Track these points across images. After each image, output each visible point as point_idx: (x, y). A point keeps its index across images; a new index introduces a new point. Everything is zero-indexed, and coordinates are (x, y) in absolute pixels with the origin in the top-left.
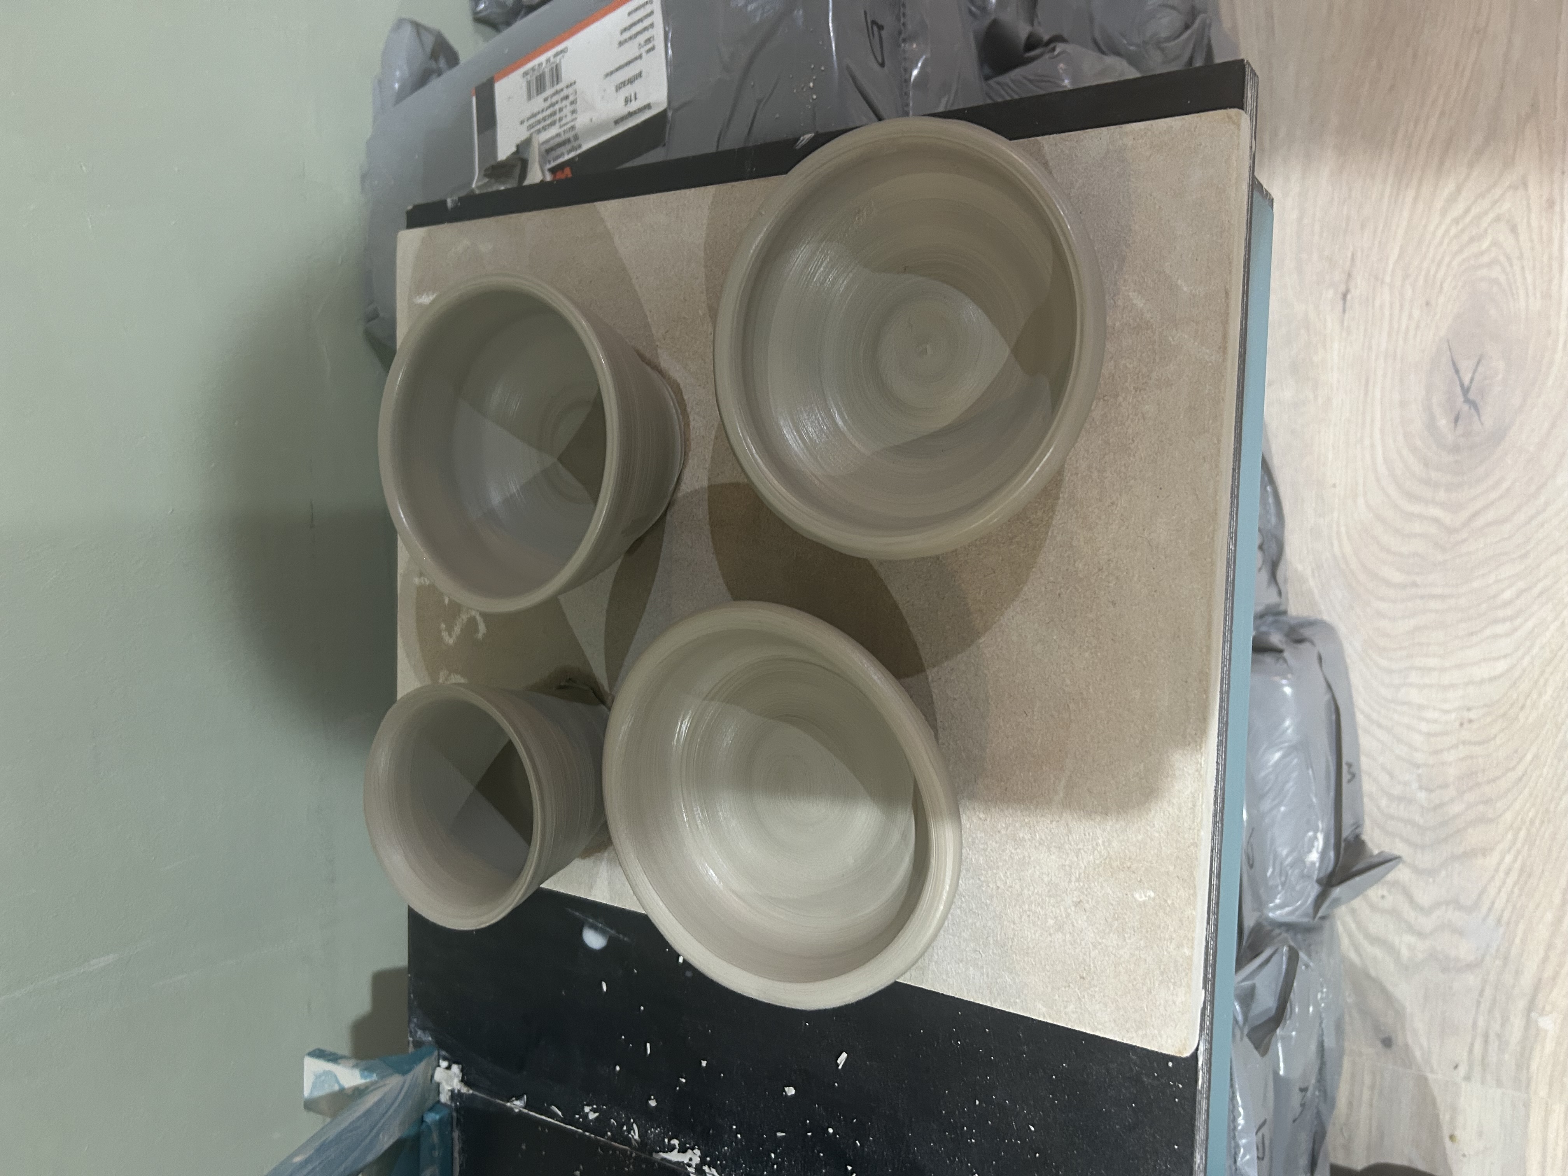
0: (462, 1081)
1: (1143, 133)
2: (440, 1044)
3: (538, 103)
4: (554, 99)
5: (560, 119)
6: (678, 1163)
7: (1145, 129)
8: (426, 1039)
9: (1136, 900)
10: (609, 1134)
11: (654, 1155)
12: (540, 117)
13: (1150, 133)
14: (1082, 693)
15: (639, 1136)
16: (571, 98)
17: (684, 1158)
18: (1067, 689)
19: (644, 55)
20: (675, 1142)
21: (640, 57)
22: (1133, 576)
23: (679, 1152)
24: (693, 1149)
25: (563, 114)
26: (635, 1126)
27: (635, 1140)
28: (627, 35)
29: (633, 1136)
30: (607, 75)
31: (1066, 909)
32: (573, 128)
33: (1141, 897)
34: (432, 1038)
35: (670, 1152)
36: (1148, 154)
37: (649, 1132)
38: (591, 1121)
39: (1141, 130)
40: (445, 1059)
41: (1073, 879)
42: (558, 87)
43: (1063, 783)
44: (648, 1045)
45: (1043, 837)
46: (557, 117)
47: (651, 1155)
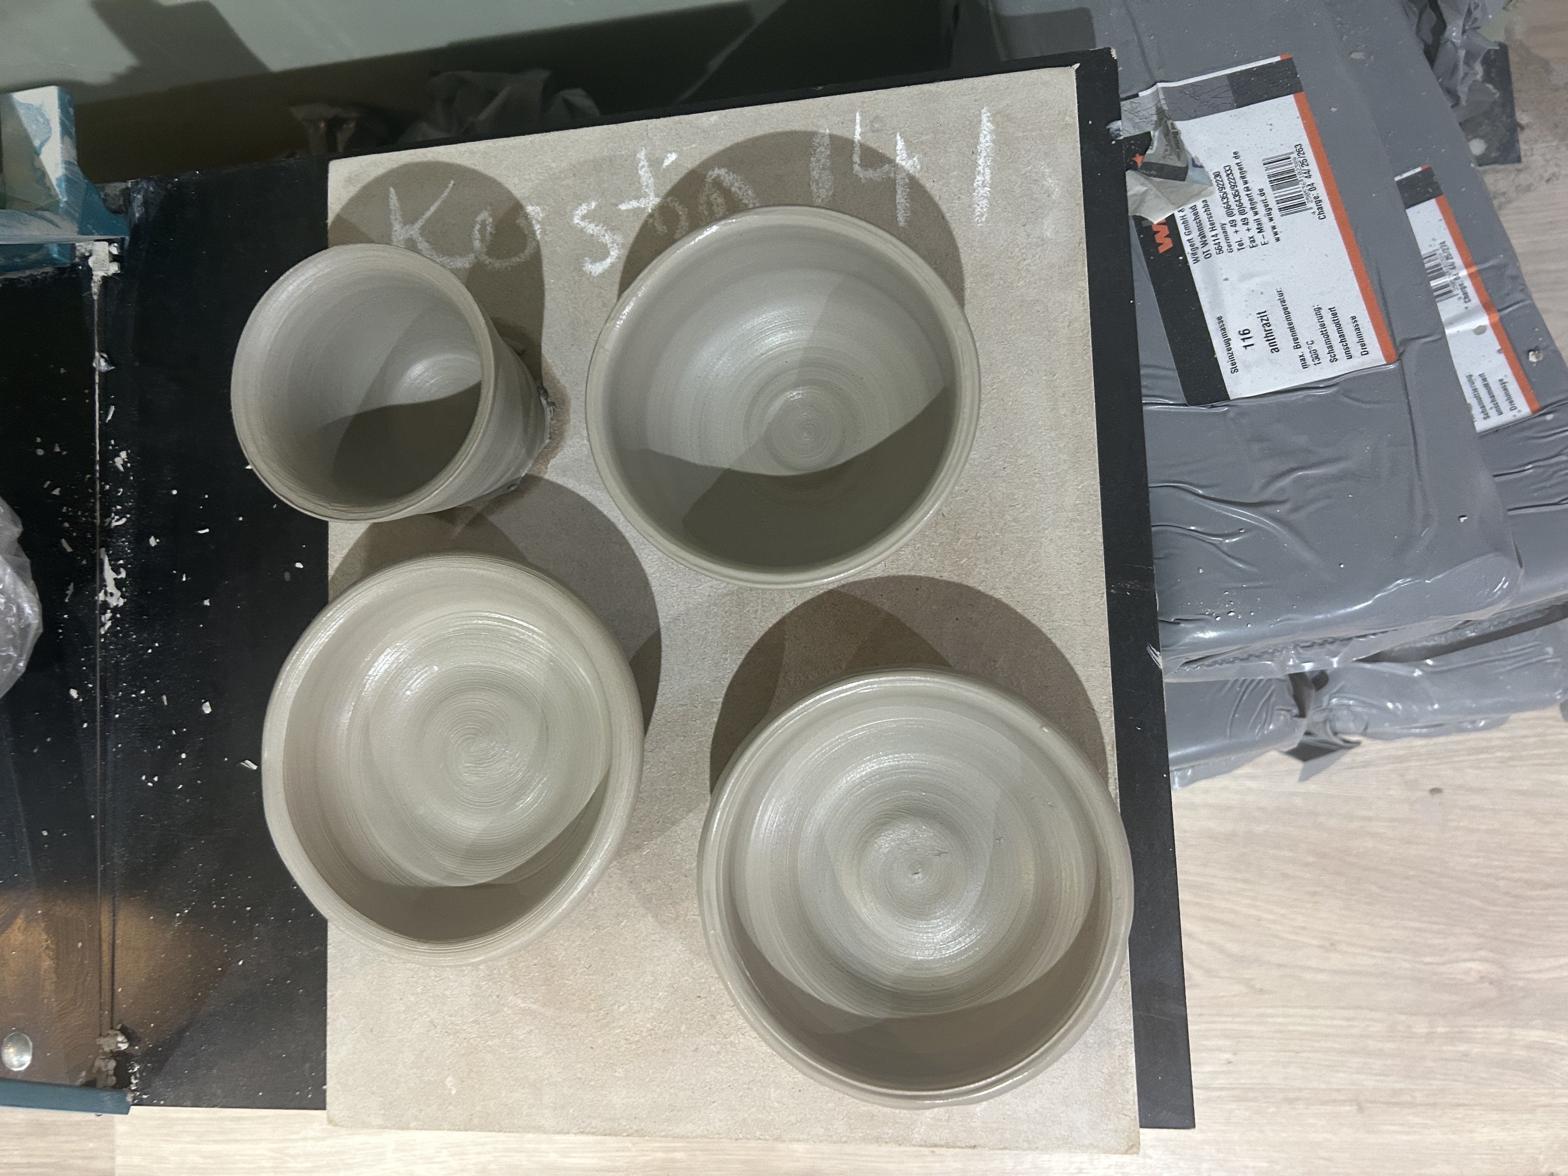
0: (104, 279)
1: (1125, 1064)
2: (136, 231)
3: (1259, 180)
4: (1260, 208)
5: (1233, 224)
6: (103, 580)
7: (1128, 1066)
8: (135, 210)
9: (446, 1077)
10: (108, 487)
11: (103, 549)
12: (1241, 187)
13: (1123, 1071)
14: (614, 1022)
15: (116, 526)
16: (1259, 238)
17: (111, 587)
18: (616, 1007)
19: (1299, 352)
20: (123, 575)
21: (1297, 347)
22: (722, 1068)
23: (115, 579)
24: (122, 596)
25: (1240, 226)
26: (124, 520)
27: (111, 522)
28: (1328, 318)
29: (113, 518)
30: (1281, 294)
31: (426, 1012)
32: (1220, 250)
33: (449, 1082)
34: (139, 218)
35: (112, 569)
36: (1105, 1071)
37: (124, 539)
38: (114, 462)
39: (1128, 1062)
40: (121, 247)
41: (453, 1019)
42: (1276, 213)
43: (534, 1007)
44: (207, 530)
45: (483, 988)
46: (1238, 218)
47: (101, 547)
